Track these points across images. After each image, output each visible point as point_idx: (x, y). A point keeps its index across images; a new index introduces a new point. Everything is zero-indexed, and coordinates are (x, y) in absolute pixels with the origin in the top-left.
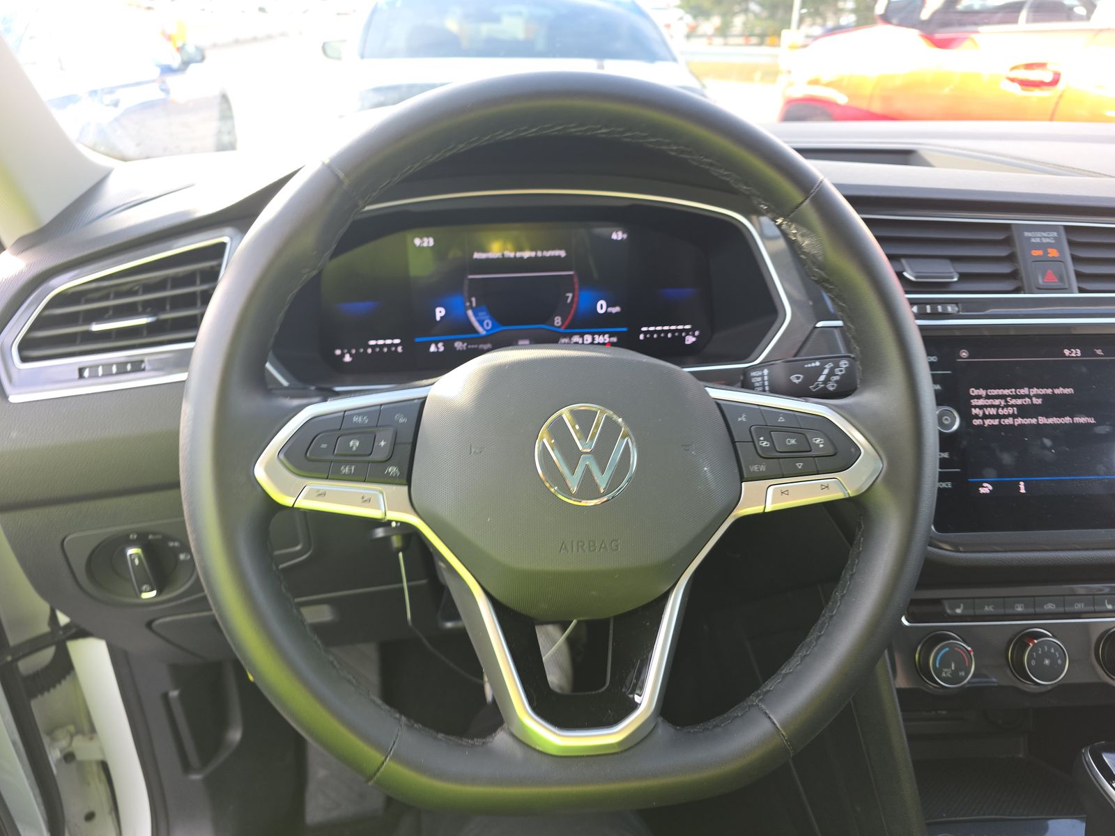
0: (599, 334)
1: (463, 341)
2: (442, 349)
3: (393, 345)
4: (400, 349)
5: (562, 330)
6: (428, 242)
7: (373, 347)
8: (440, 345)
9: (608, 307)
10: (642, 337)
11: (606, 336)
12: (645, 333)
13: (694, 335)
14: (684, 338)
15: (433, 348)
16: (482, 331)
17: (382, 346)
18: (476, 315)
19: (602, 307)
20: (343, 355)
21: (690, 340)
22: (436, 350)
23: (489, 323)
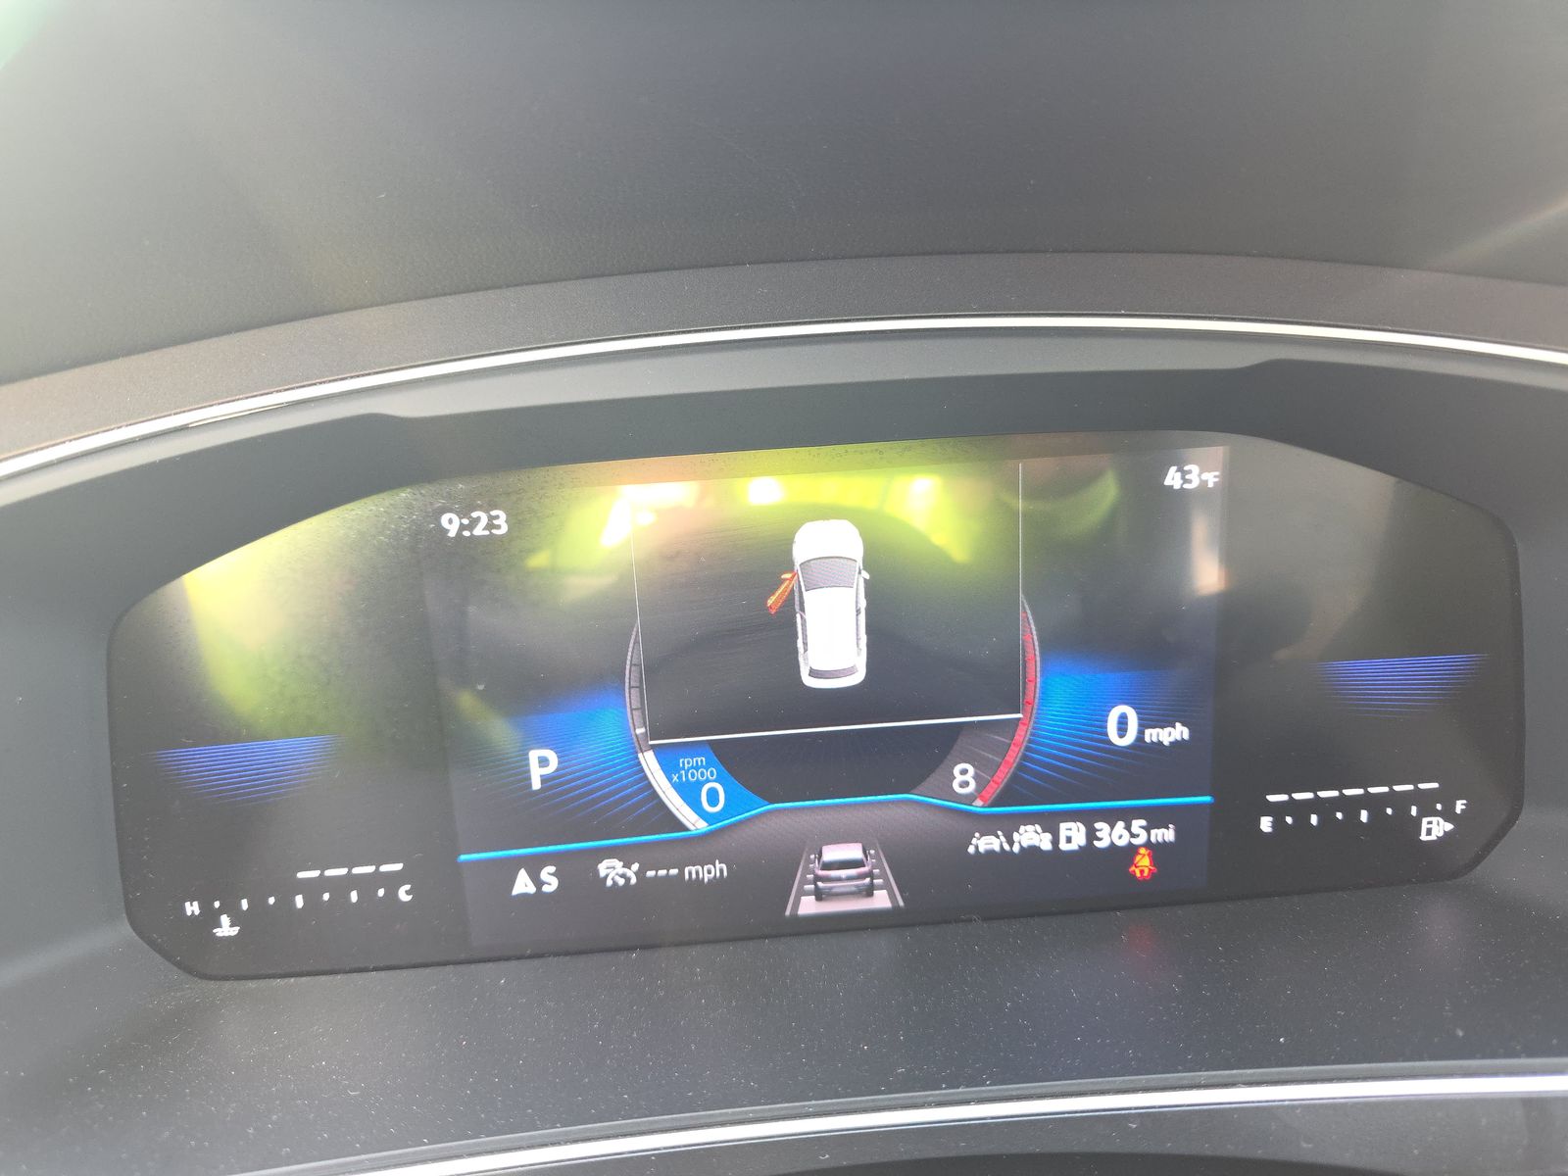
0: (1111, 817)
1: (625, 855)
2: (551, 884)
3: (378, 879)
4: (404, 894)
5: (978, 807)
6: (490, 526)
7: (311, 889)
8: (547, 874)
9: (1143, 726)
10: (1266, 824)
11: (1137, 824)
12: (1277, 811)
13: (1448, 815)
14: (1418, 823)
15: (523, 884)
16: (695, 824)
17: (341, 886)
18: (669, 769)
19: (1123, 726)
20: (210, 919)
21: (1435, 828)
22: (532, 889)
23: (714, 785)
